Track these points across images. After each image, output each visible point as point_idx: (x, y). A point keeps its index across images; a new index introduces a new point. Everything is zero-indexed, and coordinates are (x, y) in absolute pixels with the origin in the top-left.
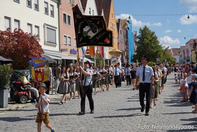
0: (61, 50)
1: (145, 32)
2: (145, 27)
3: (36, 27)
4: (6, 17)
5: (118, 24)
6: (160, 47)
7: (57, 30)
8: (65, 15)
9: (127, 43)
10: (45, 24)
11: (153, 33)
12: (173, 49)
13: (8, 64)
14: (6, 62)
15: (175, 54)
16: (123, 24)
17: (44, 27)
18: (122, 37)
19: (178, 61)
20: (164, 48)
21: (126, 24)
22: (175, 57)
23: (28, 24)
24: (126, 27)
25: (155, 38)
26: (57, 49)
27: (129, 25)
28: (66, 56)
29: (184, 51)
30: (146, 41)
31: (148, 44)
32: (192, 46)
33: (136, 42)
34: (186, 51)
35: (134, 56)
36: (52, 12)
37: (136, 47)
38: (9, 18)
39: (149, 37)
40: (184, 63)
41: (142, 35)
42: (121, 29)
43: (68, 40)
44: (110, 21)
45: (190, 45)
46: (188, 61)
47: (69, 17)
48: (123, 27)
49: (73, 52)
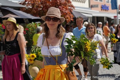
0: (91, 7)
13: (37, 23)
14: (35, 21)
26: (86, 5)
28: (97, 13)
49: (104, 8)
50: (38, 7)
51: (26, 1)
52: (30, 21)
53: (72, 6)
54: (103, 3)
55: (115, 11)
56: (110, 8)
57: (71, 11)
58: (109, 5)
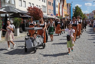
0: (48, 14)
1: (77, 8)
2: (77, 6)
3: (39, 6)
4: (29, 3)
5: (67, 5)
6: (82, 13)
7: (46, 7)
8: (49, 2)
9: (70, 12)
10: (42, 5)
11: (80, 8)
12: (87, 14)
15: (88, 16)
16: (69, 5)
17: (42, 6)
18: (68, 9)
19: (88, 18)
20: (84, 14)
21: (70, 5)
22: (87, 17)
23: (37, 5)
24: (70, 6)
25: (81, 10)
26: (46, 14)
27: (71, 5)
28: (49, 16)
29: (91, 15)
30: (77, 11)
31: (78, 12)
32: (94, 13)
33: (73, 11)
34: (92, 14)
35: (73, 16)
36: (45, 1)
37: (73, 13)
38: (30, 3)
39: (78, 9)
40: (91, 19)
41: (76, 9)
42: (68, 7)
43: (50, 11)
44: (64, 4)
45: (93, 12)
46: (93, 18)
47: (50, 2)
48: (69, 6)
49: (52, 15)
50: (32, 14)
51: (28, 12)
52: (30, 18)
53: (43, 14)
54: (51, 14)
55: (55, 16)
56: (53, 15)
57: (42, 15)
58: (53, 14)
